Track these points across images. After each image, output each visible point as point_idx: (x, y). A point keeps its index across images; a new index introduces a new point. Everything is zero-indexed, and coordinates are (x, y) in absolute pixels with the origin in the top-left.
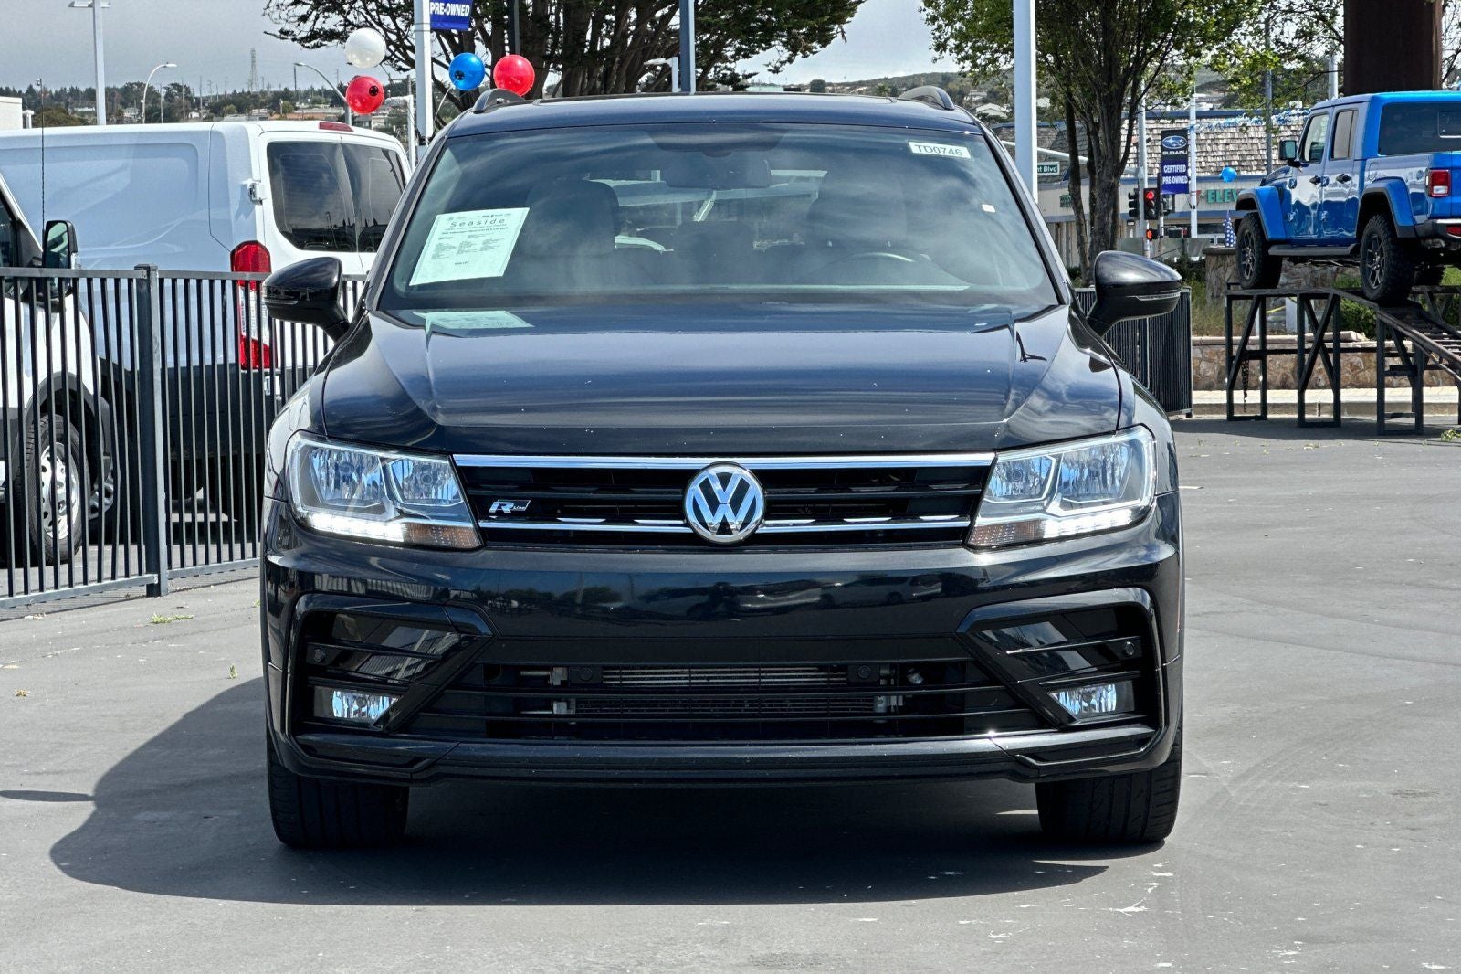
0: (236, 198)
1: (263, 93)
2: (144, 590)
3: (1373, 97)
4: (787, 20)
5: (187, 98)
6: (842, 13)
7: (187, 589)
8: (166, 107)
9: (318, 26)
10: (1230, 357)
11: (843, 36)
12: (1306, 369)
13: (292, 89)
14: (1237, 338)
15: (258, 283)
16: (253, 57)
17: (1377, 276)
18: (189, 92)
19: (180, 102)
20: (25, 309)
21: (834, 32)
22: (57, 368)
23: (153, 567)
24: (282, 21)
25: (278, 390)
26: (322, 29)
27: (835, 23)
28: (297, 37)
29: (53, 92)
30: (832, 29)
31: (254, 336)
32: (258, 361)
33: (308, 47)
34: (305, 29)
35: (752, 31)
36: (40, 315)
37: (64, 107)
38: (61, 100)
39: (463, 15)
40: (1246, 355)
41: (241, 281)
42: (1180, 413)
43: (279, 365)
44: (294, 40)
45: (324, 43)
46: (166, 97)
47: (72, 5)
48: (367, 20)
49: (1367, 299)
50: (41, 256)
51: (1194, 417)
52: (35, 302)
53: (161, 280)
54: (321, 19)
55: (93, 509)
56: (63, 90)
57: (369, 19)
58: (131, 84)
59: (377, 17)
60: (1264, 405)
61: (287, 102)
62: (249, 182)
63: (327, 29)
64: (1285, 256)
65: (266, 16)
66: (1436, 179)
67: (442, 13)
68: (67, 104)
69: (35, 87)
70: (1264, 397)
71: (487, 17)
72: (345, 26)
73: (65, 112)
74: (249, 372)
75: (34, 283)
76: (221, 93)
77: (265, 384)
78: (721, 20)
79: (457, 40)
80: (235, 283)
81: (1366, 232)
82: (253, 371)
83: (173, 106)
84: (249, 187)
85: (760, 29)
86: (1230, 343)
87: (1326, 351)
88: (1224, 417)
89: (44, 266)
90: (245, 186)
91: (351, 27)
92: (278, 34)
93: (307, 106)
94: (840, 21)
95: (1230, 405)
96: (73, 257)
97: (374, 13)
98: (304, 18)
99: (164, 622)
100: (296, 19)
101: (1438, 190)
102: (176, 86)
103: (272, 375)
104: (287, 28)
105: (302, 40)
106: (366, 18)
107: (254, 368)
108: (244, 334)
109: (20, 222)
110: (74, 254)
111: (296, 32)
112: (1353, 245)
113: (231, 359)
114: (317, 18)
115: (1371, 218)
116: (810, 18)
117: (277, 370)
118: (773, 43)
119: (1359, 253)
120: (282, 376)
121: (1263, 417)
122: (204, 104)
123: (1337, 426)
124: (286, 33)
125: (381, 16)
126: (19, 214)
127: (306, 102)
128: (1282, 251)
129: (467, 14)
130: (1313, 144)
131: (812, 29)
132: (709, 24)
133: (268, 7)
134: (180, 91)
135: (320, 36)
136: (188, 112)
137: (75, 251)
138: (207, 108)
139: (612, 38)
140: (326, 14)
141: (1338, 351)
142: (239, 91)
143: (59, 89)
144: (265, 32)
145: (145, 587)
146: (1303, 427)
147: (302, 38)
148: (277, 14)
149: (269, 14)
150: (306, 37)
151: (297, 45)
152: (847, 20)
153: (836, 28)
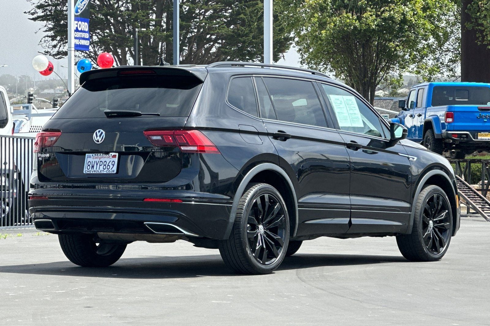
3: (430, 84)
4: (260, 50)
9: (61, 50)
11: (284, 58)
24: (47, 47)
26: (62, 51)
27: (282, 52)
28: (51, 54)
33: (56, 58)
34: (55, 50)
45: (63, 57)
46: (19, 81)
54: (62, 47)
63: (64, 51)
65: (40, 45)
66: (448, 116)
67: (78, 44)
81: (426, 136)
92: (44, 53)
98: (55, 46)
100: (52, 46)
101: (449, 120)
104: (49, 50)
111: (51, 52)
112: (421, 141)
114: (60, 46)
115: (427, 131)
119: (423, 144)
124: (47, 52)
130: (412, 102)
133: (41, 41)
135: (61, 54)
138: (37, 86)
144: (38, 52)
147: (54, 55)
148: (45, 45)
149: (41, 44)
150: (55, 54)
151: (51, 57)
152: (286, 51)
153: (281, 54)
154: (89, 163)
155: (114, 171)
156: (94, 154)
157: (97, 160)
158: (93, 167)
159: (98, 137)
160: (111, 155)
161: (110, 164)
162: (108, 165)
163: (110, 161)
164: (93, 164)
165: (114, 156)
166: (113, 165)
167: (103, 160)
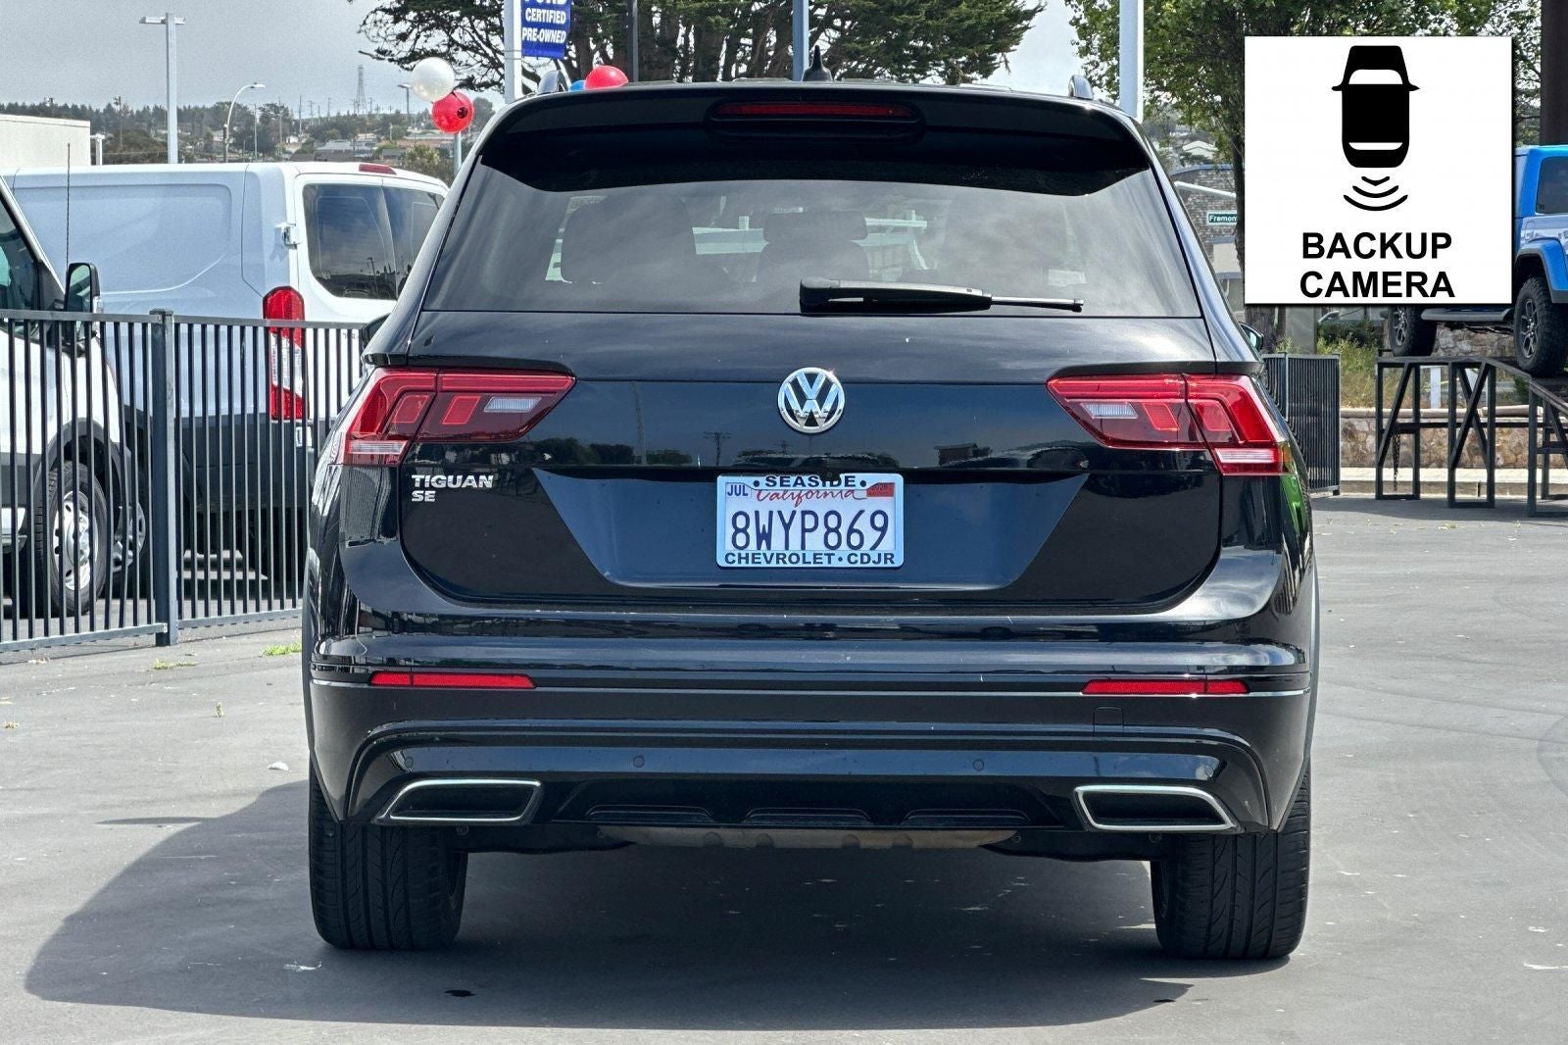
0: (269, 241)
1: (371, 116)
2: (153, 639)
3: (1532, 151)
4: (944, 47)
5: (285, 120)
6: (1006, 40)
7: (198, 640)
8: (260, 130)
9: (419, 45)
10: (1380, 431)
11: (1007, 67)
12: (1457, 444)
13: (404, 112)
14: (1387, 410)
15: (292, 330)
16: (361, 74)
17: (1531, 344)
18: (287, 114)
19: (277, 125)
20: (50, 355)
21: (997, 61)
22: (82, 413)
23: (163, 616)
24: (380, 39)
25: (309, 442)
26: (424, 48)
27: (998, 52)
28: (395, 58)
29: (135, 112)
30: (994, 59)
31: (286, 386)
32: (290, 411)
33: (407, 69)
34: (405, 48)
35: (906, 60)
36: (65, 360)
37: (146, 130)
38: (143, 121)
39: (557, 41)
40: (1396, 429)
41: (274, 328)
42: (1327, 491)
43: (312, 415)
44: (391, 60)
46: (261, 119)
47: (143, 21)
48: (474, 40)
49: (1520, 368)
50: (63, 299)
51: (1342, 495)
52: (61, 347)
53: (177, 326)
54: (422, 37)
55: (117, 563)
56: (146, 110)
57: (477, 39)
58: (222, 103)
59: (485, 37)
60: (1416, 484)
61: (397, 126)
62: (283, 226)
63: (428, 49)
64: (1441, 321)
65: (363, 34)
67: (535, 40)
68: (150, 125)
69: (114, 106)
70: (1416, 475)
71: (608, 38)
72: (449, 46)
73: (147, 135)
74: (280, 421)
75: (60, 326)
76: (324, 115)
77: (296, 434)
78: (871, 47)
79: (575, 64)
80: (267, 330)
81: (1520, 296)
82: (284, 421)
83: (269, 129)
84: (283, 231)
85: (914, 57)
86: (1379, 415)
87: (1480, 426)
88: (1372, 495)
89: (65, 310)
90: (279, 229)
91: (455, 47)
92: (375, 54)
93: (421, 131)
94: (1003, 49)
95: (1380, 481)
96: (96, 300)
97: (483, 33)
98: (403, 37)
99: (166, 668)
100: (394, 38)
102: (273, 106)
103: (304, 425)
104: (386, 47)
105: (401, 61)
106: (473, 38)
107: (285, 419)
108: (276, 383)
109: (42, 264)
110: (96, 298)
111: (395, 52)
112: (1506, 311)
113: (262, 409)
114: (418, 37)
115: (1525, 281)
116: (970, 45)
117: (310, 420)
118: (928, 73)
119: (1512, 319)
120: (314, 427)
121: (1415, 496)
122: (303, 128)
123: (1489, 507)
124: (384, 52)
125: (489, 36)
126: (41, 255)
127: (419, 127)
128: (1435, 315)
129: (562, 41)
131: (972, 58)
132: (858, 52)
133: (365, 23)
134: (277, 112)
135: (421, 57)
136: (285, 136)
137: (98, 295)
138: (307, 132)
139: (749, 64)
140: (428, 32)
141: (1492, 425)
142: (344, 113)
143: (141, 109)
144: (360, 52)
145: (154, 635)
146: (1454, 507)
147: (401, 59)
148: (374, 32)
149: (366, 32)
150: (405, 58)
151: (395, 66)
152: (1011, 48)
153: (999, 56)
154: (741, 522)
155: (889, 557)
156: (762, 480)
157: (787, 507)
158: (764, 537)
159: (811, 405)
160: (863, 484)
161: (863, 524)
162: (851, 531)
163: (861, 512)
164: (764, 521)
165: (884, 490)
166: (883, 530)
167: (821, 507)
